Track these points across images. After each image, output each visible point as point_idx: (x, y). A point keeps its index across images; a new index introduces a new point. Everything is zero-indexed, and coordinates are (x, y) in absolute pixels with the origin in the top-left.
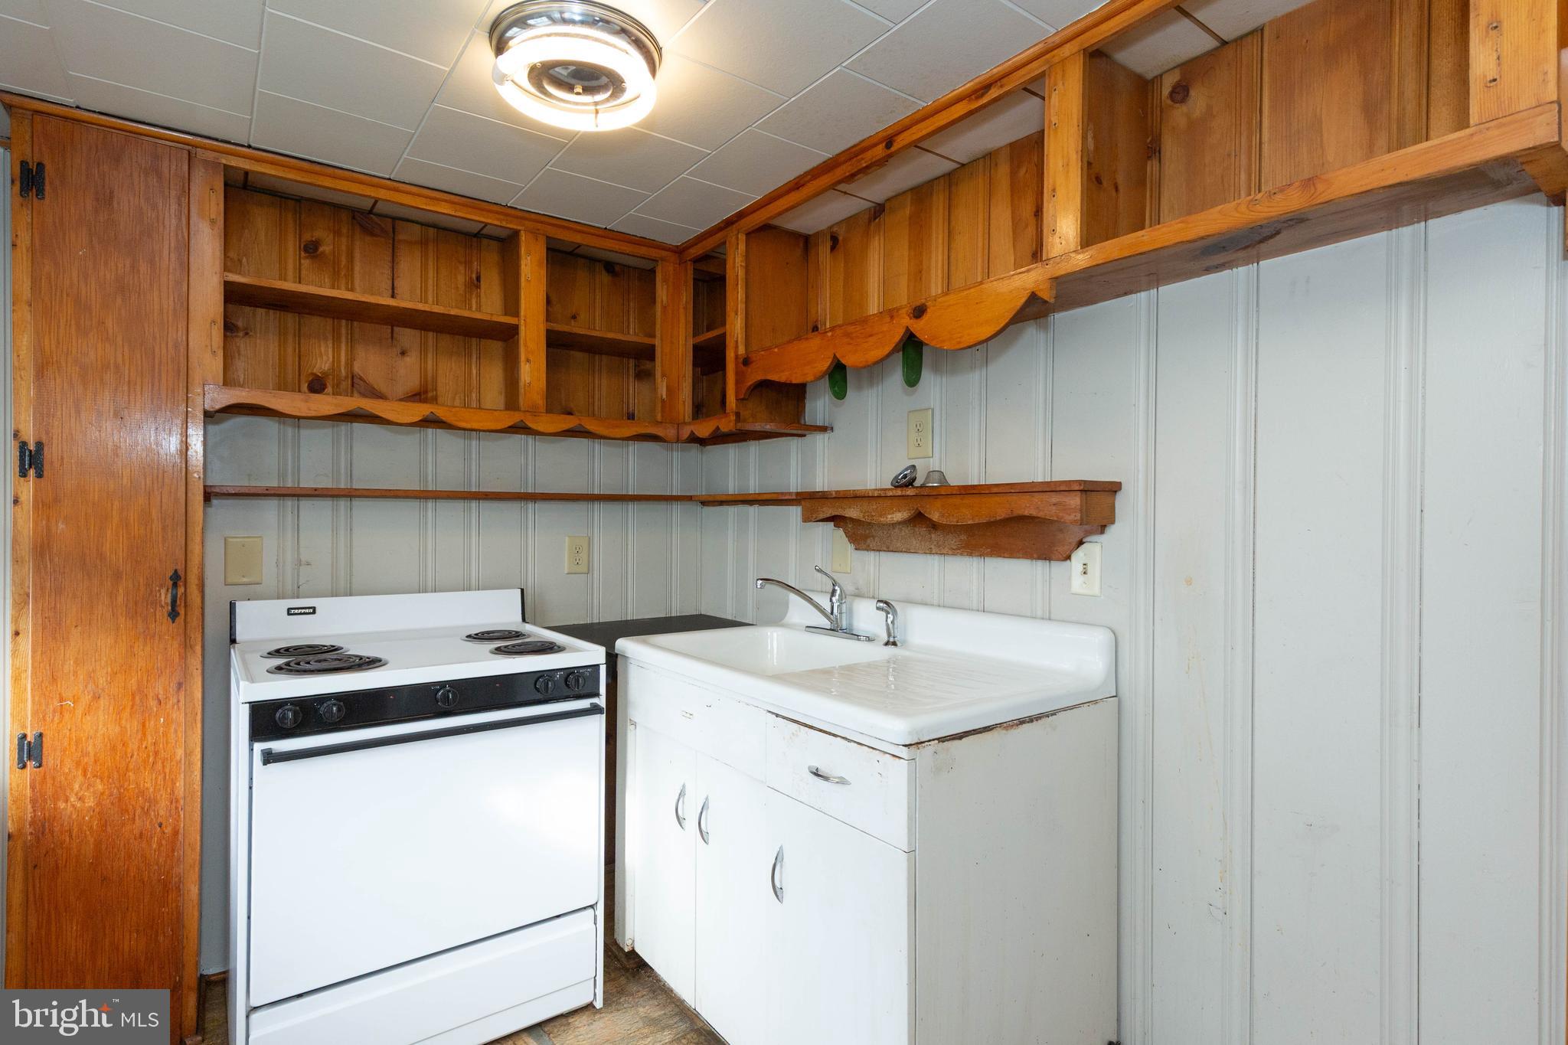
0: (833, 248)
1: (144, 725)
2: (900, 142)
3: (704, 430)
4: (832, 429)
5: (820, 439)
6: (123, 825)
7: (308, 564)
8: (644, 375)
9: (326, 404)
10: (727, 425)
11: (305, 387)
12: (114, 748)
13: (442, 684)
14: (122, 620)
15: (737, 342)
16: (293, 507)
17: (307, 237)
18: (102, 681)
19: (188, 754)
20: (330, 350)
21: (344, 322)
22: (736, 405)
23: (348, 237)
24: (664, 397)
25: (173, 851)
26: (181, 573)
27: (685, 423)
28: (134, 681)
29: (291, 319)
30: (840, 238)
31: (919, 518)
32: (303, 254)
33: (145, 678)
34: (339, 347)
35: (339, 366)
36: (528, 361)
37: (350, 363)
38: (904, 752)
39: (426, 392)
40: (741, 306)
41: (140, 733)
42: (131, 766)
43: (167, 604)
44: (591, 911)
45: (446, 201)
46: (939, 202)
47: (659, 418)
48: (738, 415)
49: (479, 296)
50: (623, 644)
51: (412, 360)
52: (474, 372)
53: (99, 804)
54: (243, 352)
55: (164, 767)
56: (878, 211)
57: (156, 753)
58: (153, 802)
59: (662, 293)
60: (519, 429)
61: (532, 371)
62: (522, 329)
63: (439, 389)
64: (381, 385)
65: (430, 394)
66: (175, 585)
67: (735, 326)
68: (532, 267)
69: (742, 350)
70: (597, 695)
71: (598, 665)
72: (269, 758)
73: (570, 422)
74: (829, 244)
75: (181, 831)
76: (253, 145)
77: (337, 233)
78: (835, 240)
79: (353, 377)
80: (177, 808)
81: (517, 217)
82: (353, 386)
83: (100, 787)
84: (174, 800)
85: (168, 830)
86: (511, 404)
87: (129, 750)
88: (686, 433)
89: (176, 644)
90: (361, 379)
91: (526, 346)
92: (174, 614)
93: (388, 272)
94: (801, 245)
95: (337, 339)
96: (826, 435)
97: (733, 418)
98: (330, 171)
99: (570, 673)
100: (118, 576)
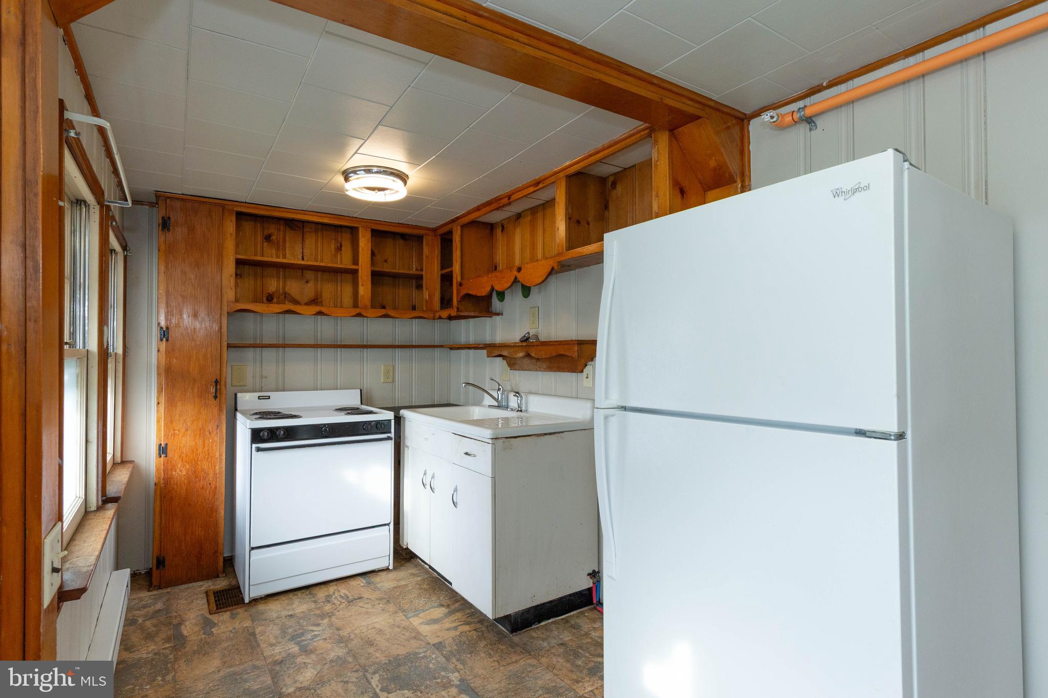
0: (502, 230)
1: (204, 442)
2: (514, 197)
3: (445, 314)
4: (502, 314)
5: (498, 318)
6: (196, 483)
7: (266, 377)
8: (419, 287)
9: (276, 308)
10: (453, 313)
11: (265, 299)
12: (193, 451)
13: (325, 425)
14: (196, 399)
15: (457, 275)
16: (259, 352)
17: (266, 233)
18: (188, 423)
19: (221, 455)
20: (276, 282)
21: (281, 269)
22: (457, 304)
23: (283, 231)
24: (427, 299)
25: (215, 495)
26: (218, 380)
27: (437, 311)
28: (200, 424)
29: (259, 270)
30: (505, 227)
31: (528, 355)
32: (264, 240)
33: (204, 423)
34: (279, 281)
35: (279, 290)
36: (363, 285)
37: (284, 287)
38: (490, 441)
39: (317, 299)
40: (459, 259)
41: (203, 446)
42: (199, 459)
43: (213, 393)
44: (388, 526)
45: (326, 217)
46: (540, 214)
47: (425, 309)
48: (458, 308)
49: (341, 254)
50: (404, 412)
51: (311, 284)
52: (339, 289)
53: (187, 473)
54: (239, 285)
55: (211, 460)
56: (519, 216)
57: (209, 454)
58: (207, 474)
59: (426, 250)
60: (359, 315)
61: (365, 289)
62: (360, 271)
63: (323, 298)
64: (298, 297)
65: (319, 300)
66: (216, 385)
67: (456, 268)
68: (365, 242)
69: (459, 279)
70: (390, 432)
71: (391, 420)
72: (259, 450)
73: (383, 312)
74: (501, 229)
75: (218, 487)
76: (247, 202)
77: (279, 230)
78: (503, 226)
79: (285, 294)
80: (216, 477)
81: (358, 221)
82: (285, 298)
83: (188, 467)
84: (215, 474)
85: (213, 486)
86: (355, 305)
87: (199, 453)
88: (437, 315)
89: (216, 409)
90: (289, 294)
91: (361, 278)
92: (216, 397)
93: (300, 245)
94: (489, 228)
95: (278, 278)
96: (500, 317)
97: (456, 310)
98: (278, 209)
99: (378, 423)
100: (195, 381)
